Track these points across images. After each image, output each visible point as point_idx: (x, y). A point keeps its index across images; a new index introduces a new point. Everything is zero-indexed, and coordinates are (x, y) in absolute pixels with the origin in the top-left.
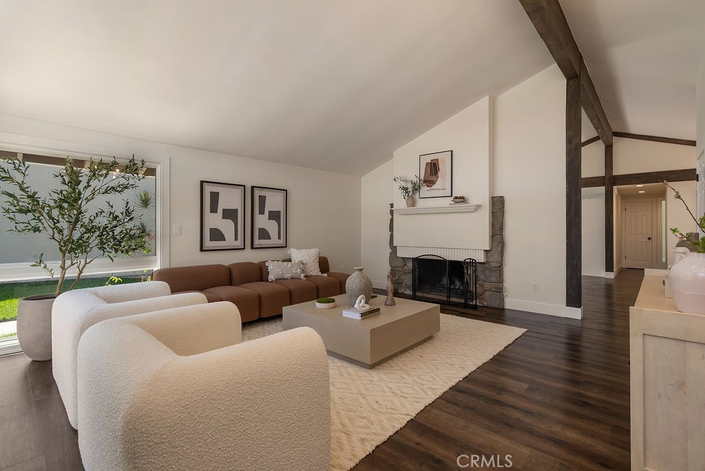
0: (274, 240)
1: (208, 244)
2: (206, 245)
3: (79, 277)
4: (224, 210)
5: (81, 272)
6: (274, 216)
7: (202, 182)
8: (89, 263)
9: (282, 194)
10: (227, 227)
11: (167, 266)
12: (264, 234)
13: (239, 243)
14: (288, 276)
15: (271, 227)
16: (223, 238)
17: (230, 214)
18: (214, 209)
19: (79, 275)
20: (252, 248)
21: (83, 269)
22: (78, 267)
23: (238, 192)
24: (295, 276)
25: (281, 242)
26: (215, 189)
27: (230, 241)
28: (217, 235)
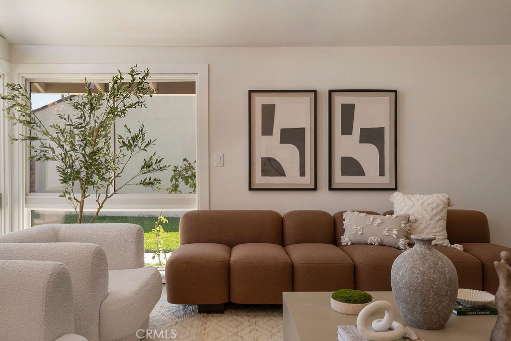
0: (372, 177)
1: (260, 180)
2: (257, 182)
3: (98, 212)
4: (283, 131)
5: (101, 207)
6: (372, 136)
7: (250, 92)
8: (110, 196)
9: (387, 99)
10: (287, 155)
11: (206, 208)
12: (352, 167)
13: (307, 181)
14: (373, 239)
15: (367, 155)
16: (281, 172)
17: (292, 136)
18: (267, 130)
19: (99, 210)
20: (331, 189)
21: (102, 204)
22: (97, 201)
23: (306, 102)
24: (387, 241)
25: (387, 180)
26: (268, 100)
27: (292, 177)
28: (272, 167)
